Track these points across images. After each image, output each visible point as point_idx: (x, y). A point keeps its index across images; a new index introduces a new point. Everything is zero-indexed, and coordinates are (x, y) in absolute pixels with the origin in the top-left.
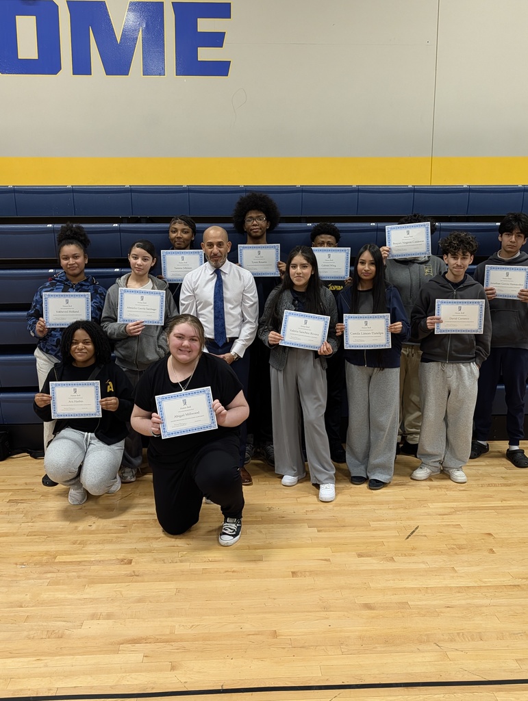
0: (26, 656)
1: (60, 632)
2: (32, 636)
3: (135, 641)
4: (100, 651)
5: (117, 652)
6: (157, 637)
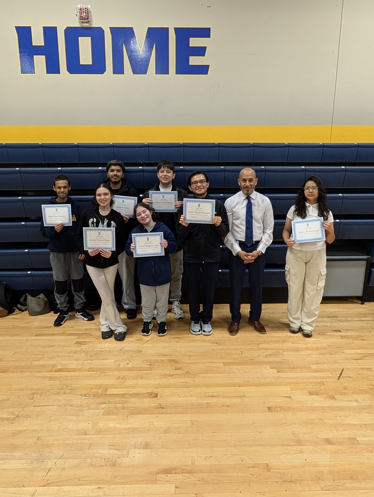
0: (90, 484)
1: (114, 459)
2: (94, 463)
3: (168, 471)
4: (143, 481)
5: (155, 482)
6: (183, 467)
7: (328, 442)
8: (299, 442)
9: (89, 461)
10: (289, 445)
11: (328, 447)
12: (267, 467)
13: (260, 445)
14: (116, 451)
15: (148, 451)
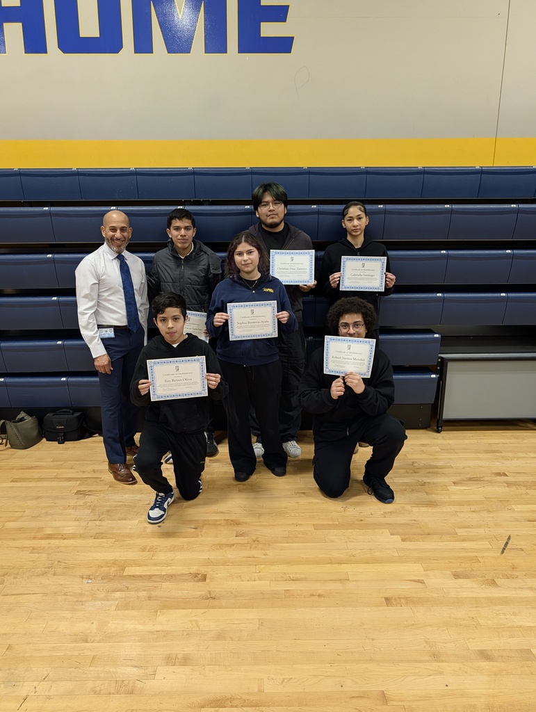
1: (131, 682)
2: (98, 689)
3: (218, 703)
6: (245, 697)
7: (485, 655)
8: (436, 657)
9: (90, 684)
10: (420, 662)
11: (484, 664)
12: (384, 698)
13: (371, 661)
14: (135, 669)
15: (187, 669)
